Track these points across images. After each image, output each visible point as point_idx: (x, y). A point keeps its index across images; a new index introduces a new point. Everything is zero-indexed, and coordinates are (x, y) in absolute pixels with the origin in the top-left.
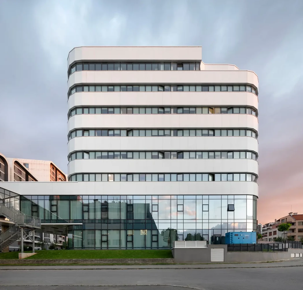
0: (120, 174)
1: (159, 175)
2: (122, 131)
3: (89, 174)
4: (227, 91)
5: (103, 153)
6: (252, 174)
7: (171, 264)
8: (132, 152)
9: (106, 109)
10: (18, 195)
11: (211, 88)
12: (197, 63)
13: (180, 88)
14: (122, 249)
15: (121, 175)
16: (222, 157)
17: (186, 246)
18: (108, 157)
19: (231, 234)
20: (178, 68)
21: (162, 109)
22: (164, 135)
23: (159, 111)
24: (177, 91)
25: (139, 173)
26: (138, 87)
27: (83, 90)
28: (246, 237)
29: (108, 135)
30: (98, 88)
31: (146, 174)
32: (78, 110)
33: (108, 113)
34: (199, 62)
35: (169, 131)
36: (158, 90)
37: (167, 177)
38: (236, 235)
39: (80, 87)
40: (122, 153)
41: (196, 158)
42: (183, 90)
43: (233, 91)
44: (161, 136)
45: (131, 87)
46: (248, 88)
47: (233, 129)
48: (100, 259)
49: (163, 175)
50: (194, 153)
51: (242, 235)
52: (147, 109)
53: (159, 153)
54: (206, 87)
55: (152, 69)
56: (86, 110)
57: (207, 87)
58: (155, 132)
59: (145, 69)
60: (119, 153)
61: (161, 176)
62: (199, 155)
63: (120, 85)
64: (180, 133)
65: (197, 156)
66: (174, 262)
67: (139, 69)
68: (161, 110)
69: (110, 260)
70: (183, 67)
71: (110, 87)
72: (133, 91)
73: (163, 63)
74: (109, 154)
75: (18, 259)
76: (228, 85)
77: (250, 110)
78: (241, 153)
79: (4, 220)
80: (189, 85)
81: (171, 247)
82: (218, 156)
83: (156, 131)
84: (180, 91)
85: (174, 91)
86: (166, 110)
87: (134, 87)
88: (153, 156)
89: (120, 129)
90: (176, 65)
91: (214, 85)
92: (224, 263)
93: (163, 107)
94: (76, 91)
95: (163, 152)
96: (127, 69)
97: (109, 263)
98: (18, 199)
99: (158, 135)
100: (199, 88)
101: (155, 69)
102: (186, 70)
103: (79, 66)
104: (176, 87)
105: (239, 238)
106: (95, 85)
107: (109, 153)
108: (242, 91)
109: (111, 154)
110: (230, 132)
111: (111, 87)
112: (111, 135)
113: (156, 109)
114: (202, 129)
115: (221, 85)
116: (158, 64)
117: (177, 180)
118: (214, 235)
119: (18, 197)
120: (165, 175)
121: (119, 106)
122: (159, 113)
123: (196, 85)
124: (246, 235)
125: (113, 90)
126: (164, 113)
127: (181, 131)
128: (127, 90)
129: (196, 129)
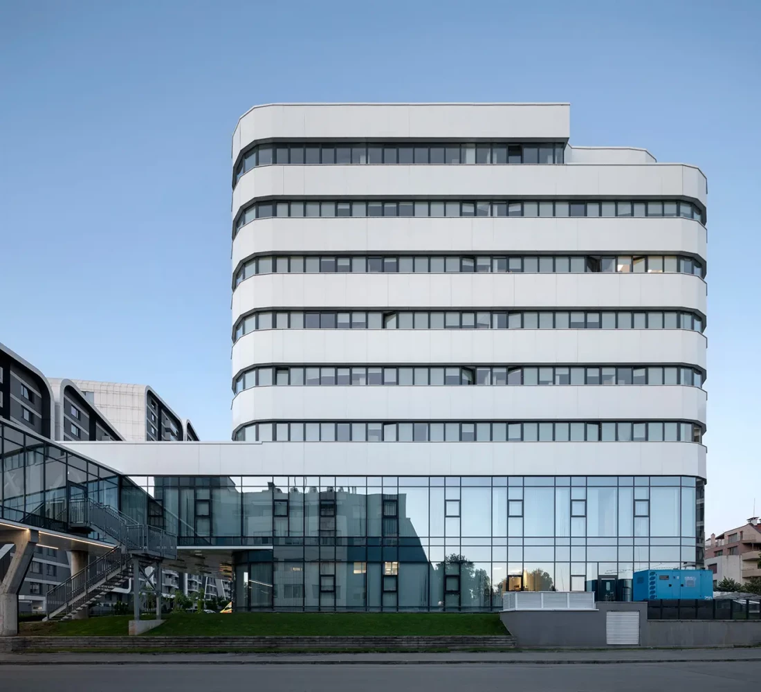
0: (367, 422)
1: (463, 425)
2: (371, 316)
3: (289, 422)
4: (632, 215)
5: (323, 370)
6: (694, 423)
7: (510, 649)
8: (397, 366)
9: (333, 261)
10: (114, 475)
11: (593, 208)
12: (557, 145)
13: (516, 208)
14: (372, 610)
15: (369, 425)
16: (619, 381)
17: (542, 603)
18: (336, 381)
19: (651, 574)
20: (510, 157)
21: (470, 260)
22: (476, 326)
23: (463, 264)
24: (508, 214)
25: (413, 422)
26: (411, 204)
27: (275, 214)
28: (689, 581)
29: (336, 326)
30: (312, 208)
31: (429, 422)
32: (262, 262)
33: (336, 269)
34: (563, 143)
35: (487, 315)
36: (461, 214)
37: (483, 429)
38: (662, 578)
39: (267, 205)
40: (371, 371)
41: (554, 383)
42: (522, 214)
43: (647, 215)
44: (468, 327)
45: (394, 205)
46: (686, 209)
47: (646, 311)
48: (332, 637)
49: (472, 425)
50: (551, 370)
51: (678, 577)
52: (433, 261)
53: (464, 371)
54: (579, 204)
55: (445, 161)
56: (282, 263)
57: (583, 206)
58: (453, 319)
59: (429, 162)
60: (362, 371)
61: (468, 428)
62: (561, 376)
63: (366, 200)
64: (515, 319)
65: (557, 378)
66: (514, 644)
67: (414, 161)
68: (468, 263)
69: (357, 640)
70: (521, 155)
71: (341, 207)
72: (398, 215)
73: (474, 145)
74: (339, 374)
75: (128, 635)
76: (634, 200)
77: (690, 263)
78: (667, 370)
79: (87, 537)
80: (538, 200)
81: (492, 607)
82: (609, 377)
83: (457, 316)
84: (515, 214)
85: (500, 215)
86: (481, 262)
87: (402, 204)
88: (446, 378)
89: (367, 311)
90: (504, 151)
91: (599, 200)
92: (640, 647)
93: (473, 256)
94: (257, 216)
95: (474, 368)
96: (383, 162)
97: (356, 646)
98: (115, 486)
99: (461, 327)
100: (563, 208)
101: (453, 160)
102: (530, 162)
103: (266, 153)
104: (505, 206)
105: (670, 585)
106: (305, 200)
107: (339, 370)
108: (670, 216)
109: (344, 373)
110: (640, 318)
111: (343, 204)
112: (344, 326)
113: (456, 261)
114: (570, 311)
115: (617, 200)
116: (460, 147)
117: (507, 439)
118: (599, 576)
119: (116, 480)
120: (478, 425)
121: (366, 254)
122: (462, 270)
123: (554, 200)
124: (687, 578)
125: (350, 214)
126: (475, 269)
127: (518, 316)
128: (383, 214)
129: (554, 311)
